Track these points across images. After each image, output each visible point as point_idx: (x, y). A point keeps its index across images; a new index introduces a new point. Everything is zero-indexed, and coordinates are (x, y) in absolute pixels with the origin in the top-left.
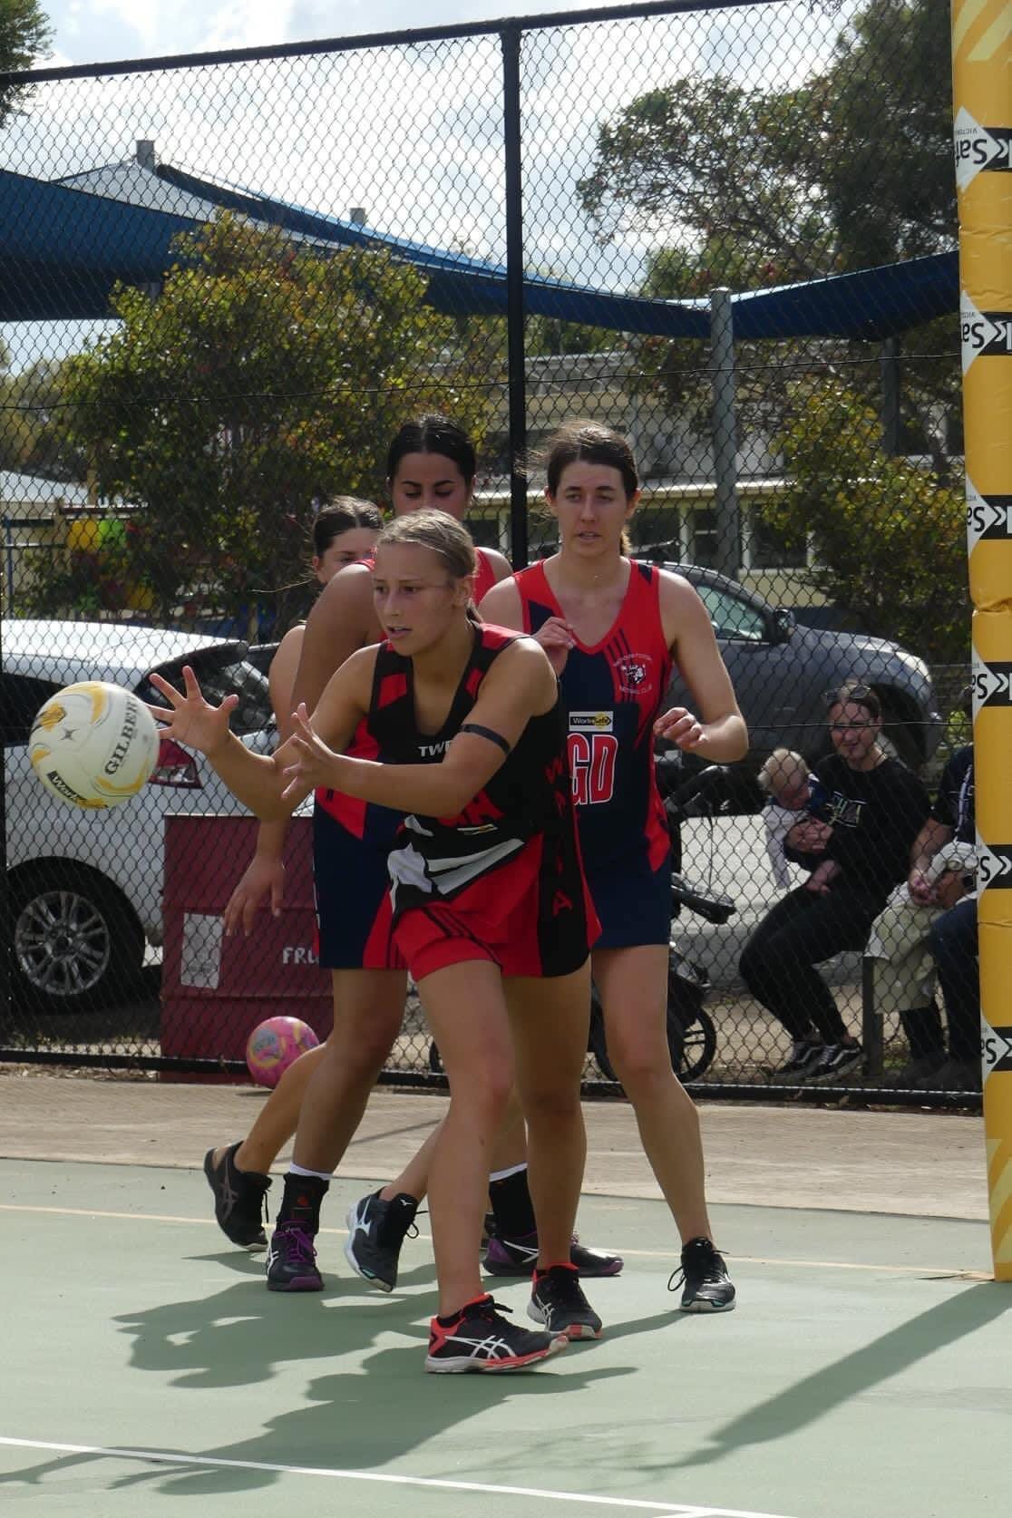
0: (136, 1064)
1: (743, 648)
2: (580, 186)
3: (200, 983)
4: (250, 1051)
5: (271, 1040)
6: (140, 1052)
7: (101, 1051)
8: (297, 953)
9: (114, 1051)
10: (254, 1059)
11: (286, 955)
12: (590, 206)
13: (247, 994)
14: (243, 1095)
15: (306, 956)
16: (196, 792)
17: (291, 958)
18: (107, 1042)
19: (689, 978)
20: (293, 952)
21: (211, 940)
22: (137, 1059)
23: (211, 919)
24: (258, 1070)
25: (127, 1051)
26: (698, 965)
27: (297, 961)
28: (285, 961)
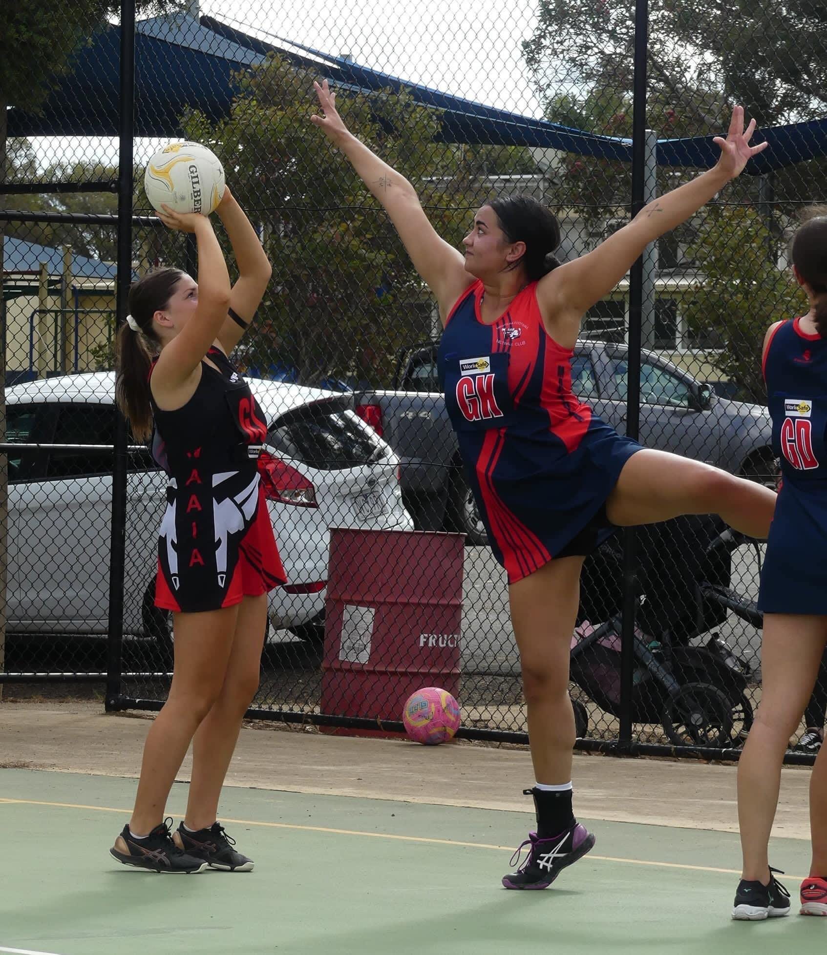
0: (309, 720)
1: (674, 413)
2: (526, 45)
3: (352, 658)
4: (406, 713)
5: (423, 705)
6: (313, 712)
7: (281, 709)
8: (431, 638)
9: (291, 710)
10: (409, 719)
11: (422, 640)
12: (531, 61)
13: (401, 669)
14: (399, 746)
15: (437, 641)
16: (312, 510)
17: (426, 643)
18: (286, 702)
19: (736, 669)
20: (428, 639)
21: (362, 625)
22: (309, 716)
23: (363, 609)
24: (412, 728)
25: (302, 710)
26: (742, 658)
27: (430, 645)
28: (422, 644)
